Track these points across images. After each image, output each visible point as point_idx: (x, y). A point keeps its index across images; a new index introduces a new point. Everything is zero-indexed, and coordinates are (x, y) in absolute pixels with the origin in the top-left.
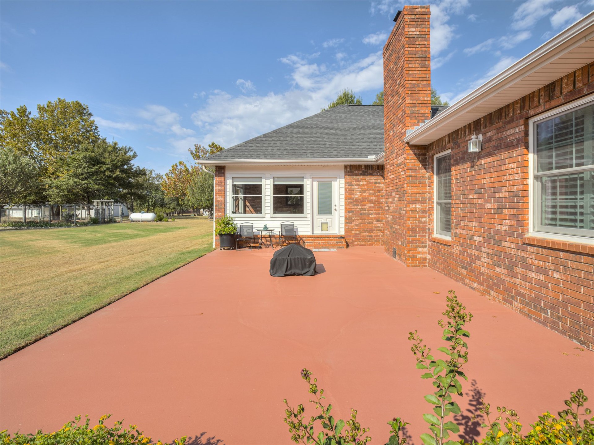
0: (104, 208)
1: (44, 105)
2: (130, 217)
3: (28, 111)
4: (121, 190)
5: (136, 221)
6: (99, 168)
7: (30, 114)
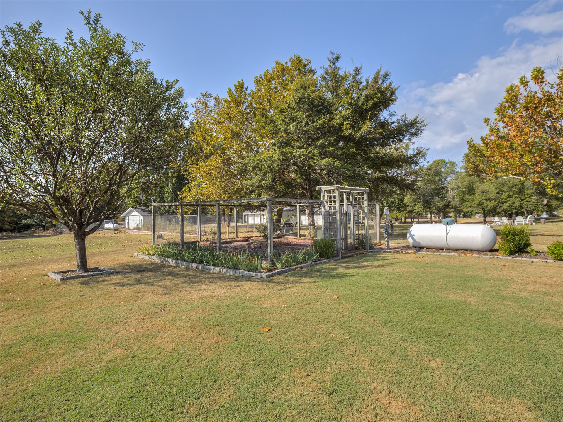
0: (345, 209)
1: (261, 75)
2: (412, 236)
3: (245, 86)
4: (370, 171)
5: (429, 248)
6: (329, 121)
7: (247, 90)
